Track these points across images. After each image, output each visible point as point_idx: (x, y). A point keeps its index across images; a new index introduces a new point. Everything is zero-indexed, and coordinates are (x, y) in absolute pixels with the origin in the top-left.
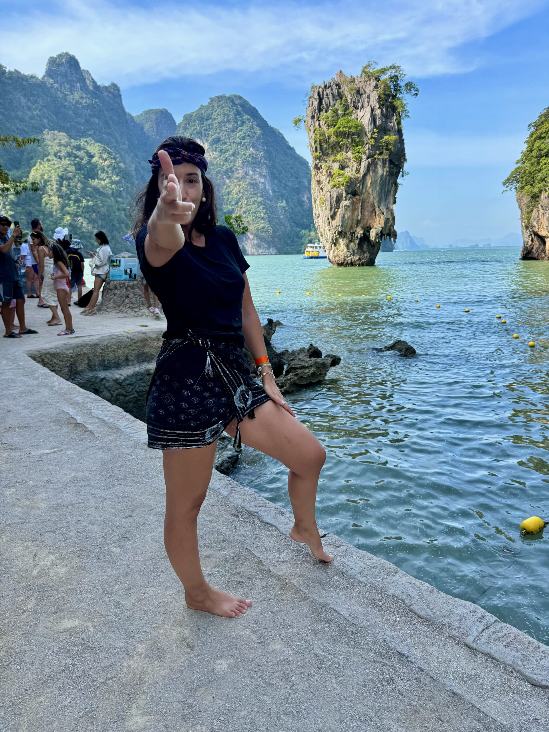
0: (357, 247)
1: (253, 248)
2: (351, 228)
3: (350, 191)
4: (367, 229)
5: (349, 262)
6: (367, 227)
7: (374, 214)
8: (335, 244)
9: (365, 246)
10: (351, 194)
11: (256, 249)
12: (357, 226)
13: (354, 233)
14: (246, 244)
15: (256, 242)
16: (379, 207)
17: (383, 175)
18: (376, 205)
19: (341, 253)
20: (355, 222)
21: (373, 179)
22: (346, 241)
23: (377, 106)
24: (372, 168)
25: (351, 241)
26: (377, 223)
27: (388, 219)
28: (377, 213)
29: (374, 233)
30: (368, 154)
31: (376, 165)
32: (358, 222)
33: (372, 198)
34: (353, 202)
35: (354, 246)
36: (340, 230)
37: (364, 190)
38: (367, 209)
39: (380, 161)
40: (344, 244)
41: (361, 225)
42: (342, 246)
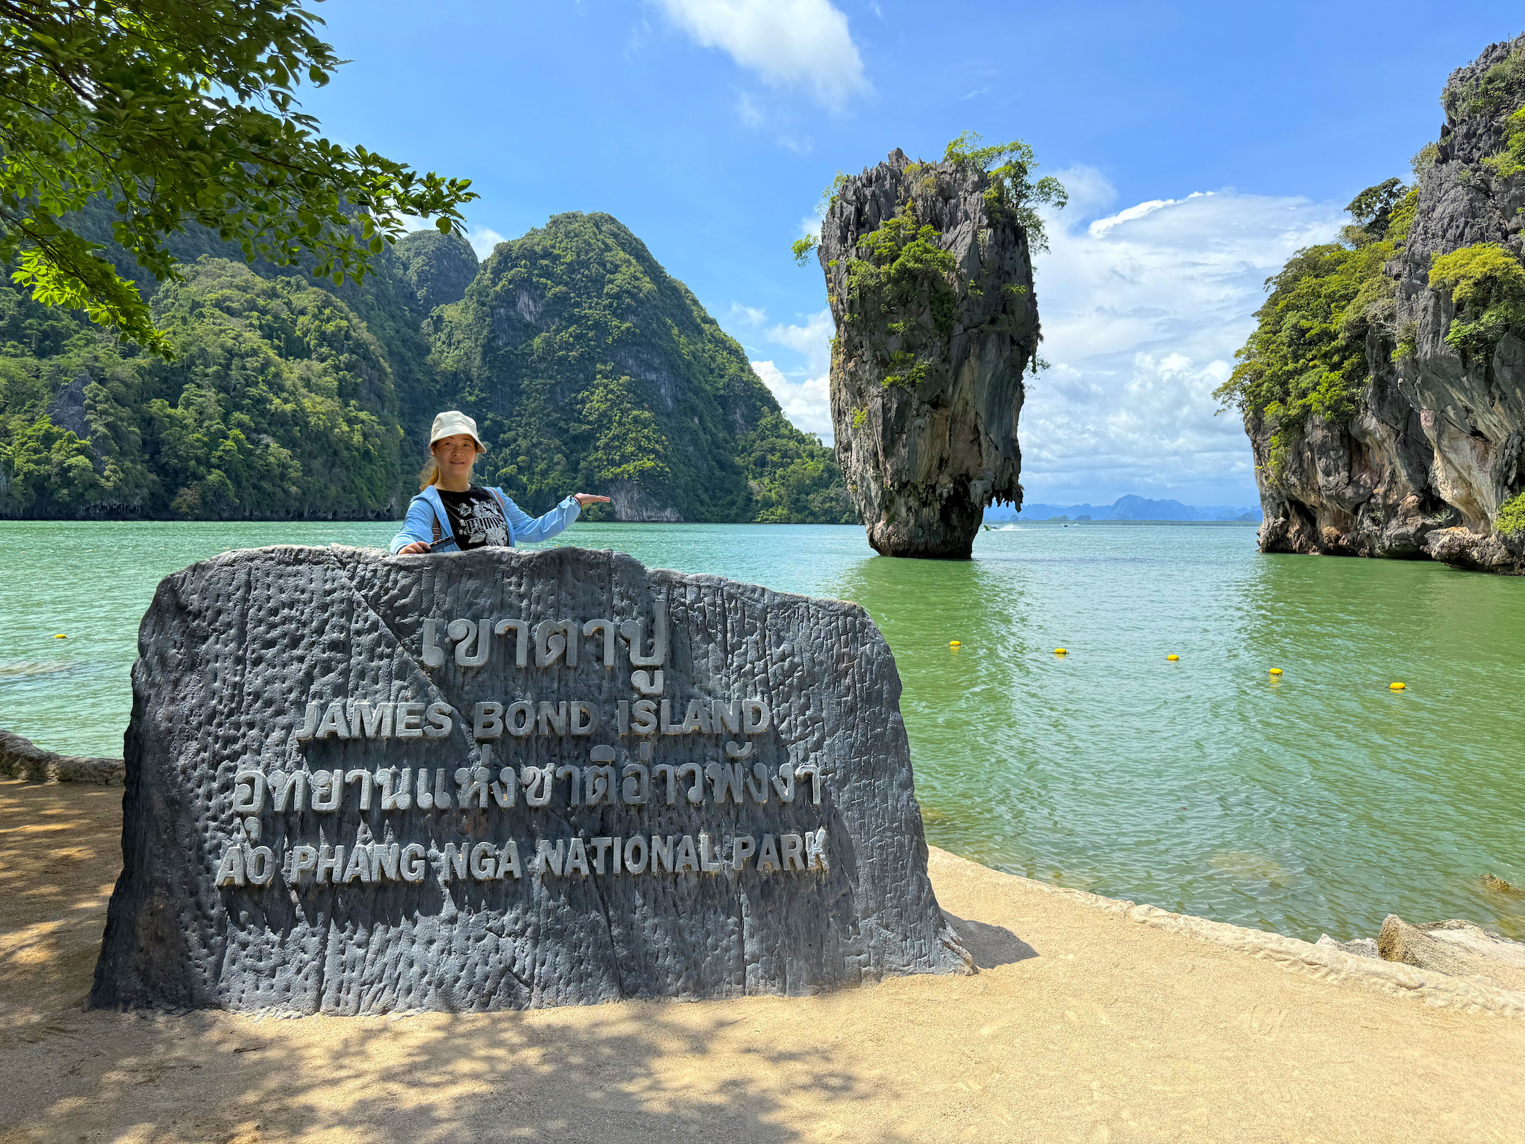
0: (938, 516)
1: (631, 508)
2: (929, 475)
3: (927, 398)
4: (964, 481)
5: (922, 548)
6: (964, 477)
7: (976, 448)
8: (887, 508)
9: (954, 516)
10: (929, 404)
11: (637, 509)
12: (941, 472)
13: (933, 488)
15: (636, 496)
16: (987, 434)
17: (996, 366)
18: (981, 428)
19: (904, 531)
20: (936, 462)
21: (976, 374)
22: (913, 502)
23: (985, 222)
24: (974, 350)
25: (925, 504)
26: (984, 466)
27: (1007, 459)
28: (984, 445)
29: (977, 488)
30: (966, 321)
31: (983, 347)
32: (942, 462)
33: (973, 413)
34: (933, 421)
35: (931, 514)
36: (904, 479)
37: (956, 396)
38: (962, 437)
39: (994, 336)
40: (909, 509)
41: (949, 470)
42: (903, 511)
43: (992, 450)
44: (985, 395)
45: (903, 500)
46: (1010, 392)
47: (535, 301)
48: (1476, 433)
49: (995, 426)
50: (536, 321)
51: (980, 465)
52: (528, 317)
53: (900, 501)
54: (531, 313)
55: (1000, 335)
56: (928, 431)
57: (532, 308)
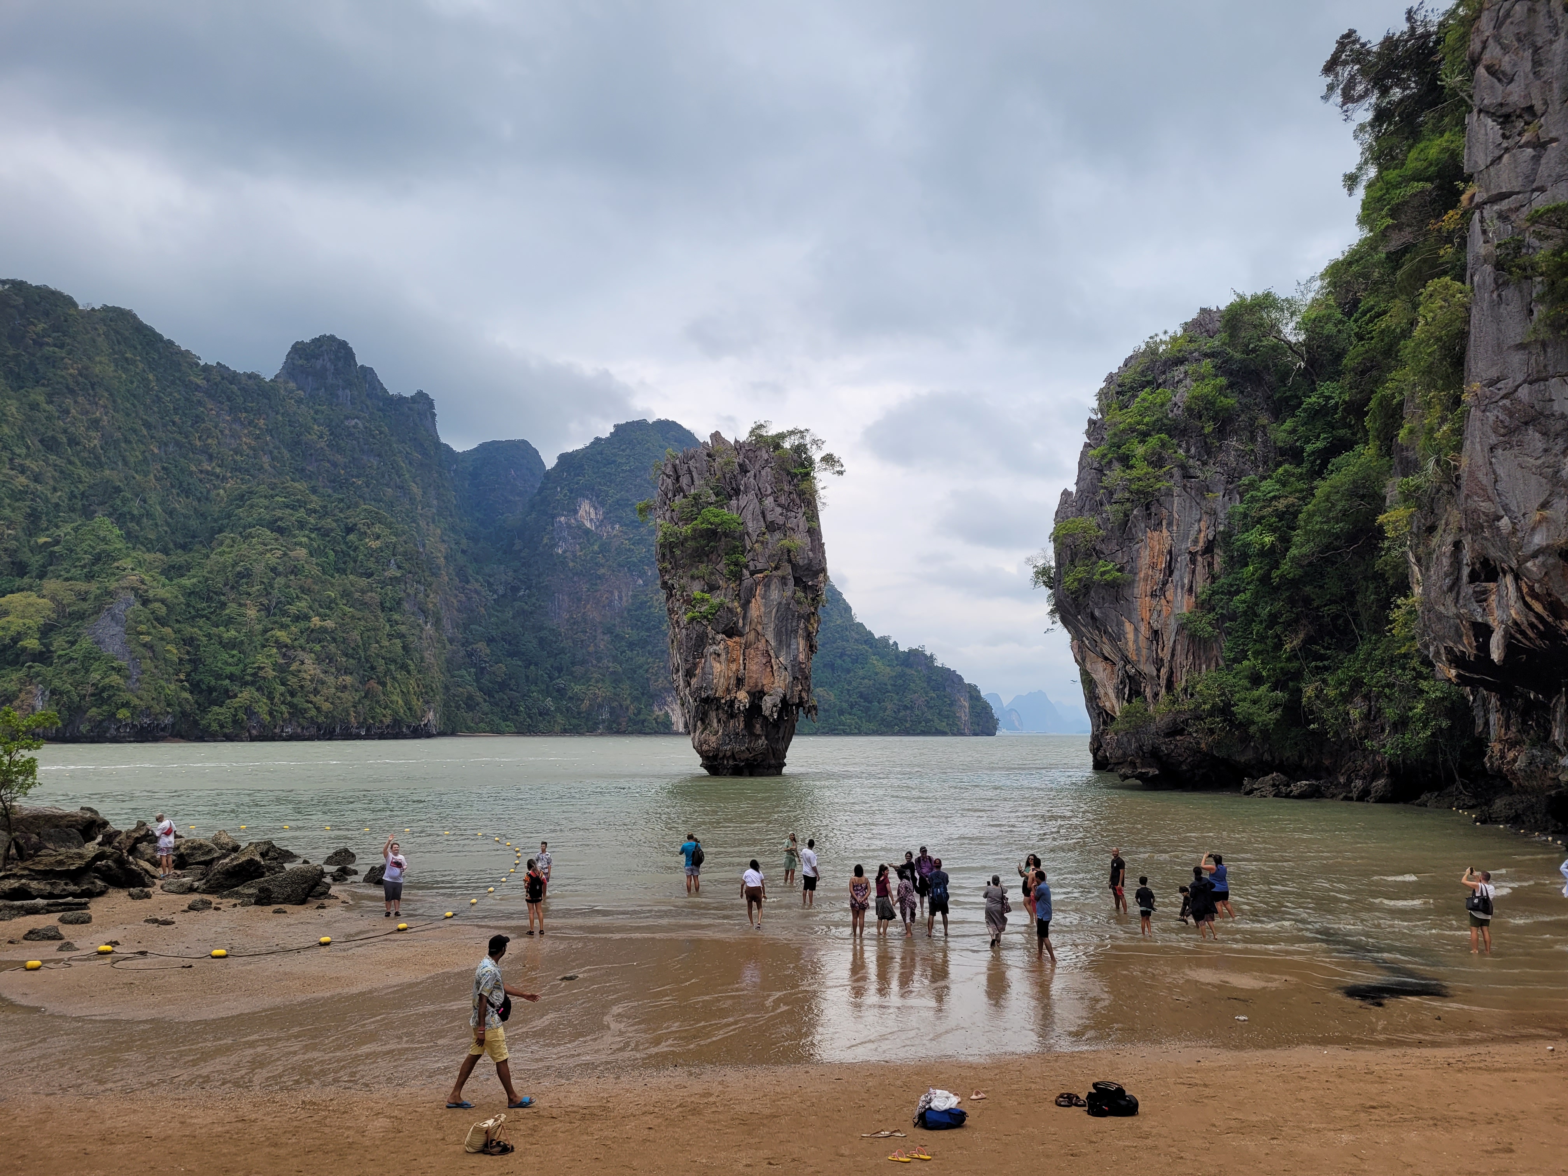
0: (742, 725)
2: (728, 690)
3: (720, 629)
4: (757, 695)
5: (729, 754)
6: (759, 692)
7: (769, 669)
8: (703, 721)
9: (758, 726)
10: (723, 633)
12: (739, 689)
13: (731, 703)
14: (673, 710)
16: (777, 658)
17: (780, 603)
18: (772, 654)
19: (714, 739)
20: (733, 681)
21: (763, 609)
22: (723, 717)
23: (769, 491)
24: (759, 591)
25: (732, 716)
26: (776, 685)
27: (795, 678)
28: (775, 668)
29: (768, 704)
30: (752, 568)
31: (767, 586)
32: (740, 682)
33: (763, 641)
34: (726, 648)
35: (739, 724)
36: (704, 695)
37: (747, 629)
38: (756, 660)
39: (775, 580)
40: (719, 721)
41: (746, 688)
42: (715, 724)
43: (782, 670)
44: (772, 626)
45: (714, 714)
46: (794, 624)
47: (596, 509)
48: (1106, 659)
49: (783, 653)
50: (597, 528)
51: (773, 683)
52: (588, 525)
53: (713, 714)
54: (591, 520)
55: (783, 580)
56: (723, 657)
57: (593, 516)
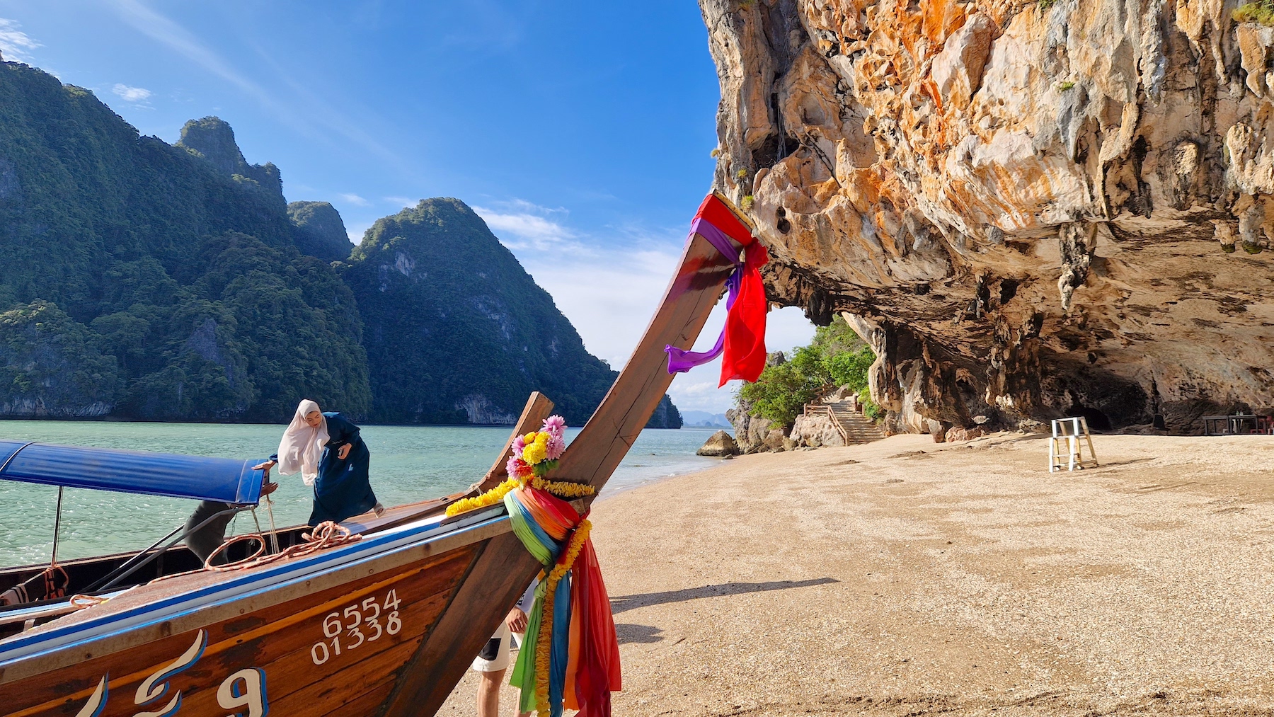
1: (481, 414)
11: (485, 416)
14: (469, 407)
15: (485, 405)
47: (409, 260)
50: (410, 274)
52: (404, 272)
54: (406, 269)
57: (407, 265)
